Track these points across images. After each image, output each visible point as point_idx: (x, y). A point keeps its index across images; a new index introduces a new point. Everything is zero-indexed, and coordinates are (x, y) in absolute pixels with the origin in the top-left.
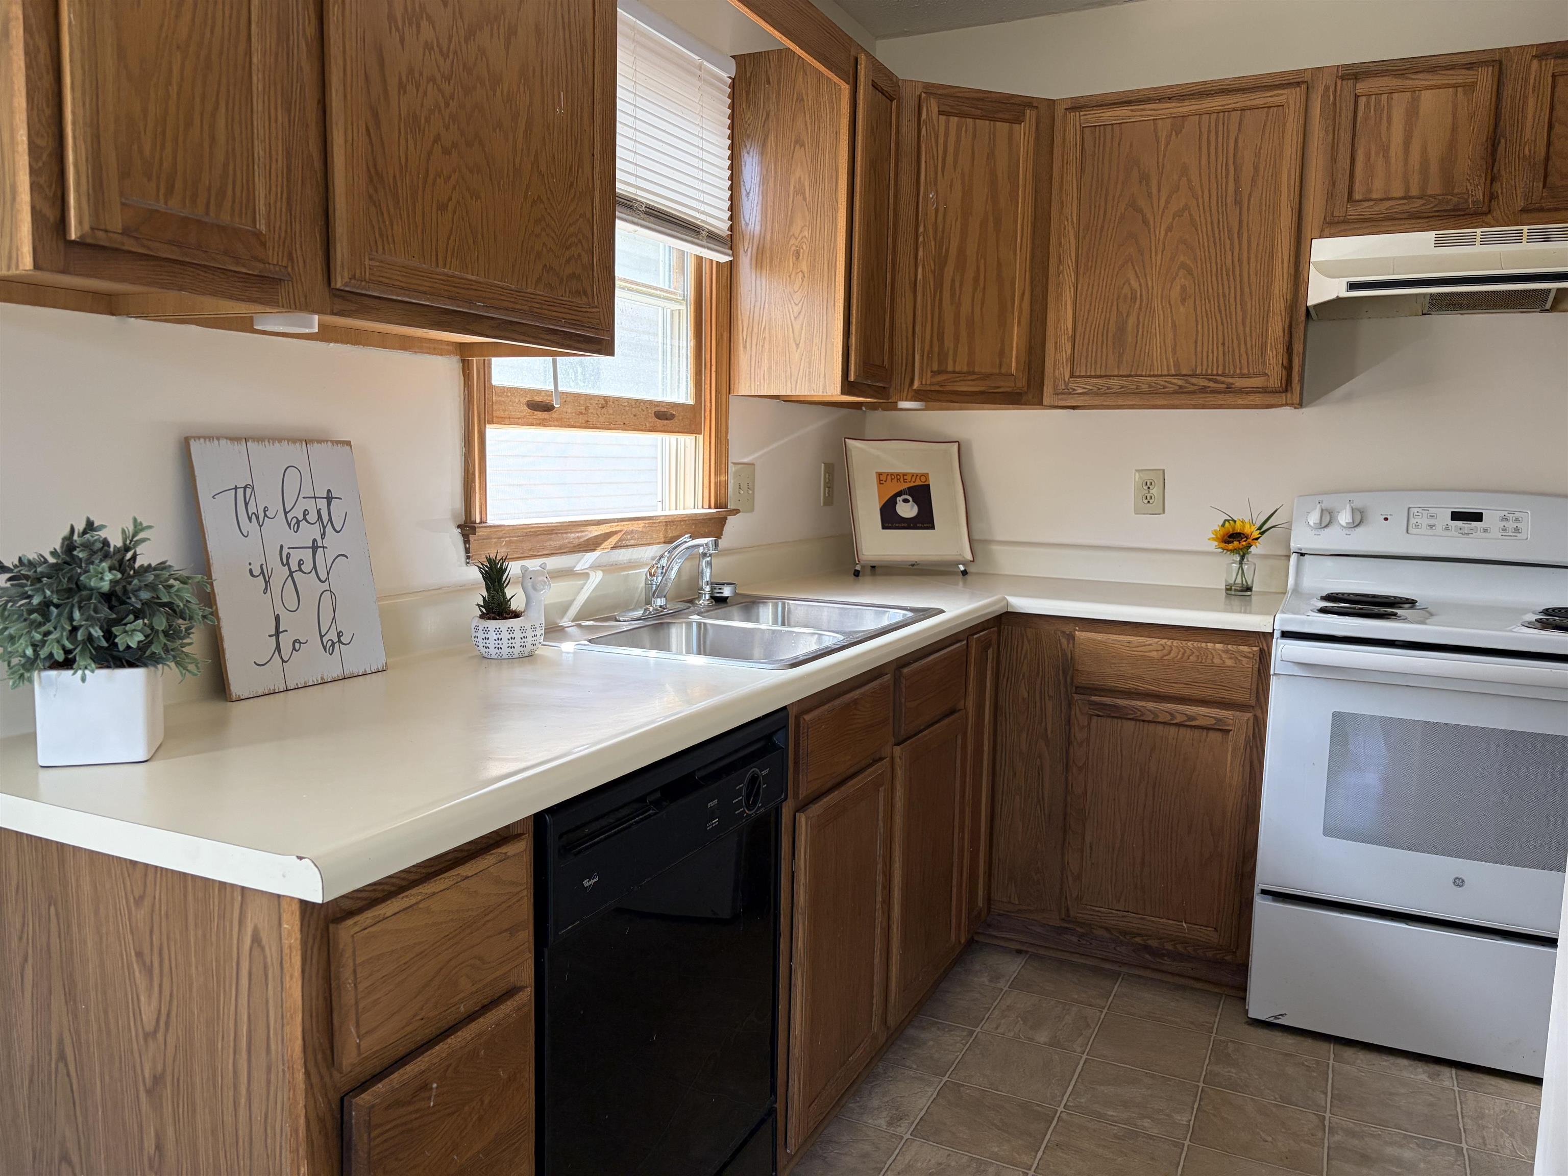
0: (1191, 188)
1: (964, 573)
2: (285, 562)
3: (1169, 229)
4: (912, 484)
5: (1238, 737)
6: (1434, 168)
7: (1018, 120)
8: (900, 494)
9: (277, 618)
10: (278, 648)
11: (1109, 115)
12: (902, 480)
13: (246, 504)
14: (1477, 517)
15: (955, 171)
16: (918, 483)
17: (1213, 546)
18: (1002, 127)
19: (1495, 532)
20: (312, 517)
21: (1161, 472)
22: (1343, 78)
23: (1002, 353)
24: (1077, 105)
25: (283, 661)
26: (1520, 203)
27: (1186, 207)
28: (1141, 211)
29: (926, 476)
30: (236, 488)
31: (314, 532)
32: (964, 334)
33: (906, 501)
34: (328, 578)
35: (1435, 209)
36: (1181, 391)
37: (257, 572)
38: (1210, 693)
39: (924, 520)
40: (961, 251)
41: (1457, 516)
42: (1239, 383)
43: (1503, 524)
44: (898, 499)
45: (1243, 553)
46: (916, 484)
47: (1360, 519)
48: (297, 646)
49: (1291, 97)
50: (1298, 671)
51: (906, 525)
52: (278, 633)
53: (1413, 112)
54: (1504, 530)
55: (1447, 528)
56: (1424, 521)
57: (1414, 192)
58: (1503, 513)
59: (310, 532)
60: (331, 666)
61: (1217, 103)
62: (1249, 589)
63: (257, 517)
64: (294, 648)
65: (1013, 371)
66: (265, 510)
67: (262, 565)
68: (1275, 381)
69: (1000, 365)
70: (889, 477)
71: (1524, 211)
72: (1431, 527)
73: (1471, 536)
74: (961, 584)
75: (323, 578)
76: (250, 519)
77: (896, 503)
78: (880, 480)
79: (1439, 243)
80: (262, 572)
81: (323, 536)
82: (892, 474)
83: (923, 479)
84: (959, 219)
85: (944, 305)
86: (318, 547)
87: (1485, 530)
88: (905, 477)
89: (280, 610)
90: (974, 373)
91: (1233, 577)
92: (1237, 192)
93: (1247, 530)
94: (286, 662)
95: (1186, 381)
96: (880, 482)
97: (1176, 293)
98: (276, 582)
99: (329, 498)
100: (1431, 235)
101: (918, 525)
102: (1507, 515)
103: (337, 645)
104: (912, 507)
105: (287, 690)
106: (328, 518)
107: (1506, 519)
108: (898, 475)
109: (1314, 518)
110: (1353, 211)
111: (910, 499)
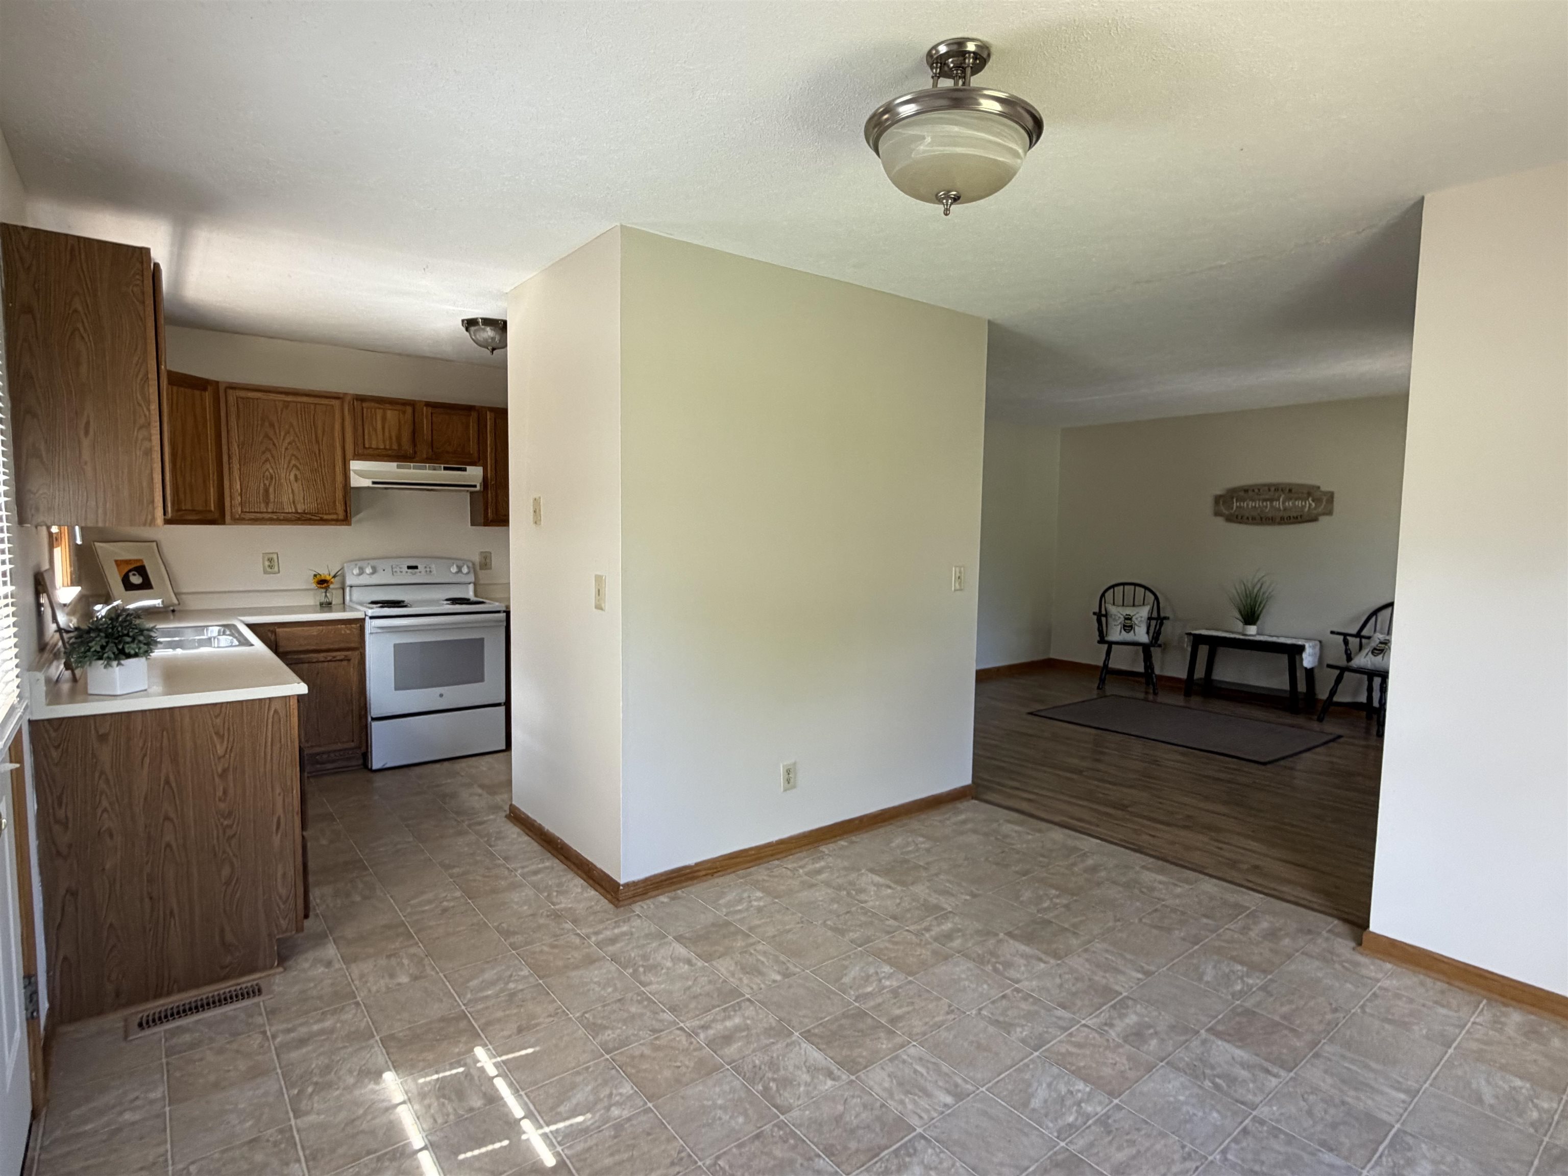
0: (295, 433)
1: (173, 611)
3: (286, 449)
4: (135, 565)
5: (355, 661)
6: (394, 438)
7: (205, 389)
8: (130, 571)
11: (251, 394)
14: (416, 567)
16: (138, 564)
17: (314, 586)
18: (197, 393)
19: (423, 572)
21: (275, 553)
22: (357, 400)
23: (206, 502)
24: (232, 387)
26: (425, 456)
27: (294, 441)
28: (271, 439)
29: (141, 560)
33: (134, 575)
36: (299, 519)
38: (342, 645)
39: (146, 585)
41: (409, 567)
42: (325, 517)
43: (426, 569)
44: (130, 574)
45: (327, 588)
47: (375, 571)
49: (336, 403)
50: (379, 631)
51: (137, 588)
53: (384, 419)
54: (427, 572)
55: (408, 572)
56: (398, 570)
57: (388, 447)
61: (305, 399)
62: (330, 603)
65: (213, 509)
68: (341, 517)
69: (206, 506)
70: (122, 563)
71: (427, 458)
72: (402, 572)
73: (417, 575)
74: (172, 617)
77: (129, 576)
78: (118, 565)
79: (398, 467)
82: (123, 561)
83: (140, 562)
87: (420, 572)
88: (130, 562)
91: (323, 600)
93: (328, 578)
97: (292, 477)
100: (395, 464)
101: (144, 587)
102: (425, 566)
104: (138, 578)
108: (126, 561)
109: (356, 571)
110: (366, 452)
111: (136, 573)
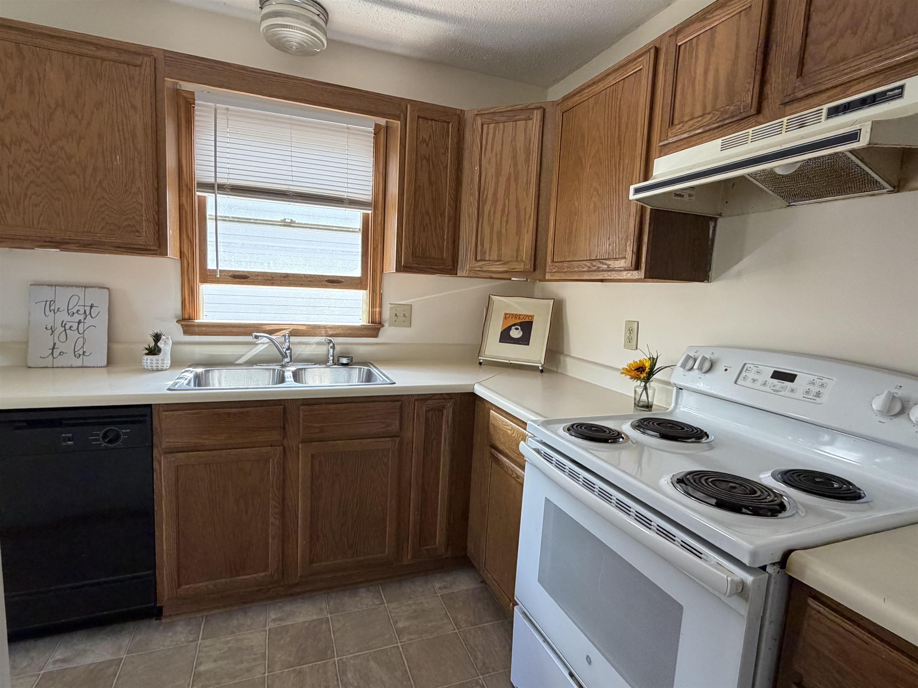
0: (600, 138)
2: (63, 325)
3: (591, 167)
4: (523, 320)
7: (529, 119)
8: (514, 325)
9: (55, 344)
10: (52, 353)
12: (518, 318)
13: (50, 307)
14: (790, 378)
15: (492, 152)
16: (527, 320)
18: (520, 124)
19: (799, 394)
20: (82, 312)
21: (636, 323)
23: (518, 250)
25: (54, 358)
27: (598, 151)
28: (580, 158)
29: (532, 317)
30: (47, 301)
31: (82, 317)
32: (495, 240)
33: (517, 329)
34: (83, 333)
35: (718, 120)
37: (49, 328)
39: (524, 340)
40: (495, 194)
43: (809, 387)
44: (513, 327)
45: (646, 382)
46: (526, 320)
48: (62, 354)
51: (513, 342)
52: (53, 348)
54: (807, 392)
55: (765, 384)
58: (812, 377)
59: (77, 318)
60: (78, 362)
62: (651, 406)
63: (54, 311)
64: (60, 354)
66: (58, 309)
67: (52, 327)
69: (517, 257)
70: (511, 316)
72: (754, 380)
73: (779, 393)
75: (80, 332)
76: (50, 311)
77: (511, 329)
78: (505, 317)
79: (724, 148)
80: (51, 328)
81: (85, 319)
82: (513, 314)
83: (530, 318)
84: (494, 180)
85: (484, 226)
86: (81, 322)
87: (792, 391)
88: (520, 316)
89: (56, 341)
90: (500, 261)
92: (619, 135)
94: (55, 358)
95: (591, 264)
96: (505, 318)
98: (57, 333)
99: (92, 306)
100: (719, 141)
101: (520, 342)
102: (816, 380)
103: (82, 356)
104: (520, 332)
105: (53, 367)
106: (89, 313)
107: (813, 384)
108: (516, 315)
111: (519, 328)
